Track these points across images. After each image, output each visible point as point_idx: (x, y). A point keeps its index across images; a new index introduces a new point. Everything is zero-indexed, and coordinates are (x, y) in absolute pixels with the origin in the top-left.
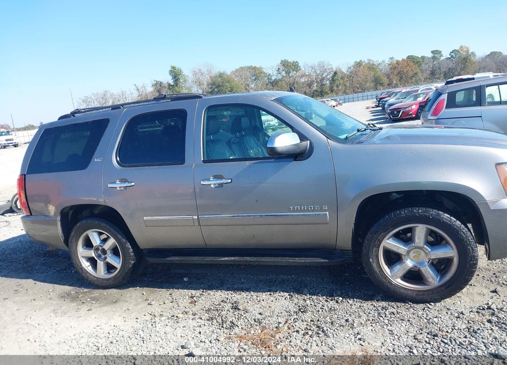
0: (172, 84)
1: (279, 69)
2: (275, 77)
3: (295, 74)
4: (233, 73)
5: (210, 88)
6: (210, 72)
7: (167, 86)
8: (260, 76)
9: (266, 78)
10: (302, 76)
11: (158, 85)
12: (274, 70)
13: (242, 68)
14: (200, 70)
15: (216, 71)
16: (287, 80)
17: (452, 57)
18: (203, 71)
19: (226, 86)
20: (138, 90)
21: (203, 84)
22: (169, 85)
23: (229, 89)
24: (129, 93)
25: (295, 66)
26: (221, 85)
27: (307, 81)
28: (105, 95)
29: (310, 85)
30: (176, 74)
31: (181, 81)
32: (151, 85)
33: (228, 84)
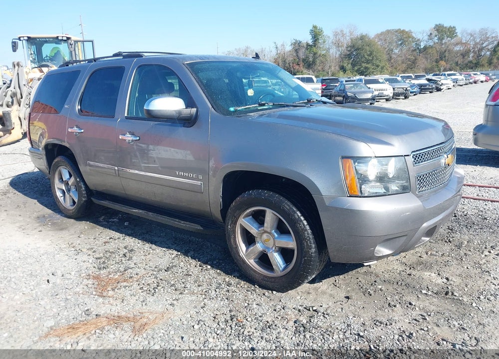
0: (311, 44)
1: (431, 34)
2: (425, 42)
3: (449, 41)
4: (378, 36)
5: (349, 51)
6: (351, 34)
7: (305, 45)
8: (407, 41)
9: (414, 44)
10: (457, 44)
11: (297, 46)
12: (425, 34)
13: (388, 31)
14: (342, 31)
15: (358, 33)
16: (438, 47)
18: (344, 33)
19: (366, 50)
20: (277, 48)
21: (342, 46)
22: (308, 45)
23: (369, 53)
24: (268, 50)
25: (451, 32)
26: (360, 48)
27: (463, 50)
28: (246, 51)
29: (464, 54)
30: (316, 34)
31: (320, 41)
32: (290, 44)
33: (368, 48)
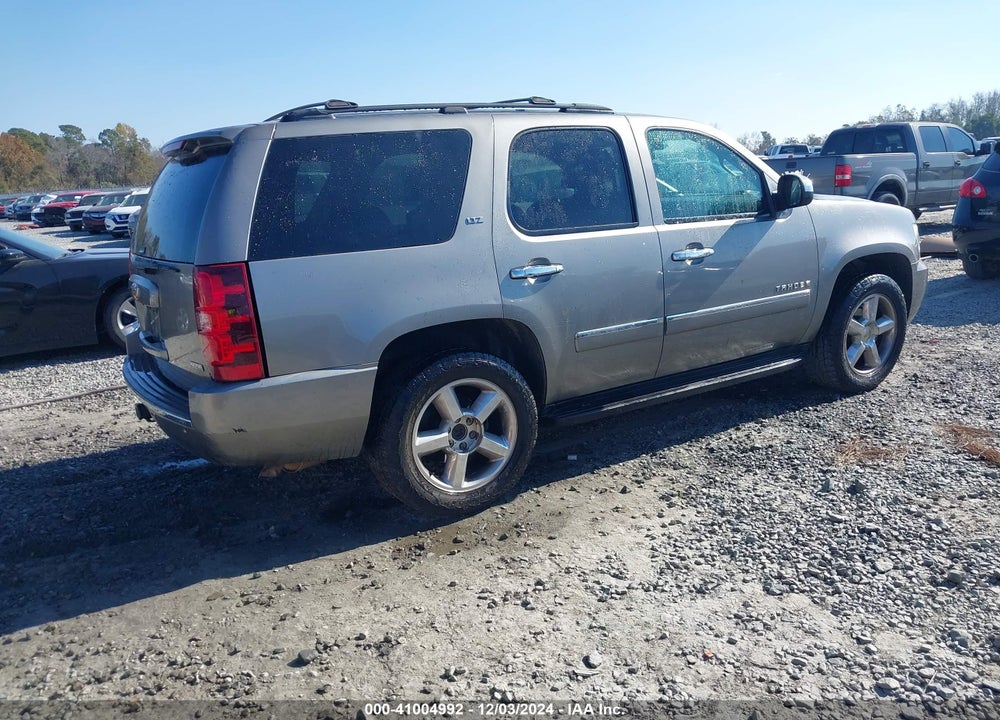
17: (104, 142)
